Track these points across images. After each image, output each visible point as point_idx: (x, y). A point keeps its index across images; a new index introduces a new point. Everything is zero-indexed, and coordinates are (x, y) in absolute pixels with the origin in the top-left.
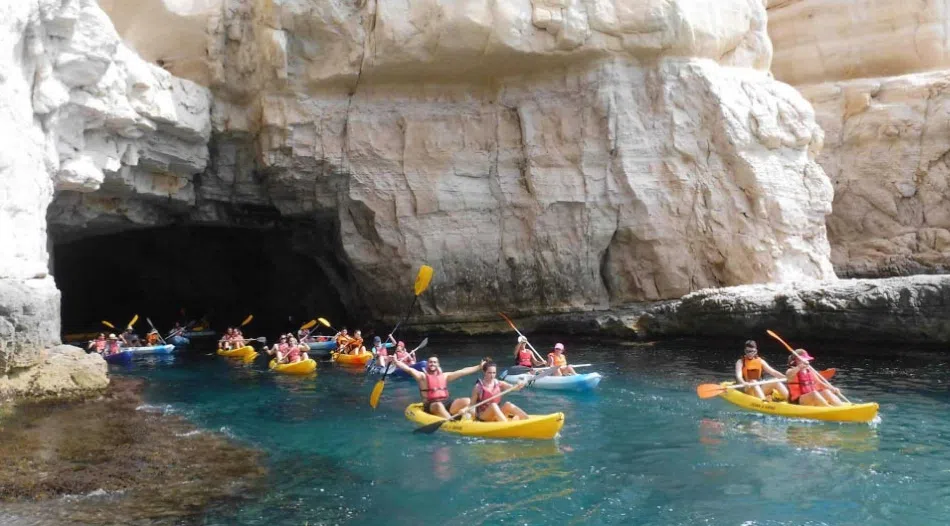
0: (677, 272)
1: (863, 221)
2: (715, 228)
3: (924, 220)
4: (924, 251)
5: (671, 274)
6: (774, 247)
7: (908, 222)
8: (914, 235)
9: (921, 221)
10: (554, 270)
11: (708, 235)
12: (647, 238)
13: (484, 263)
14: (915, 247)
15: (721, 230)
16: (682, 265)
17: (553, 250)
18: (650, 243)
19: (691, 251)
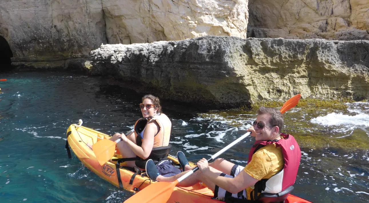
0: (138, 36)
1: (299, 13)
2: (154, 8)
3: (332, 13)
4: (329, 31)
5: (135, 37)
6: (190, 22)
7: (323, 14)
8: (325, 22)
9: (330, 13)
10: (74, 33)
11: (151, 13)
12: (117, 14)
13: (45, 28)
14: (324, 29)
15: (158, 10)
16: (140, 31)
17: (73, 21)
18: (120, 17)
19: (144, 22)
